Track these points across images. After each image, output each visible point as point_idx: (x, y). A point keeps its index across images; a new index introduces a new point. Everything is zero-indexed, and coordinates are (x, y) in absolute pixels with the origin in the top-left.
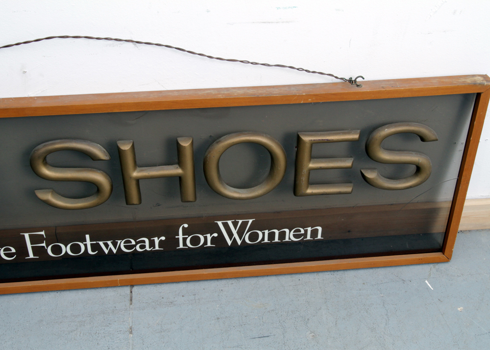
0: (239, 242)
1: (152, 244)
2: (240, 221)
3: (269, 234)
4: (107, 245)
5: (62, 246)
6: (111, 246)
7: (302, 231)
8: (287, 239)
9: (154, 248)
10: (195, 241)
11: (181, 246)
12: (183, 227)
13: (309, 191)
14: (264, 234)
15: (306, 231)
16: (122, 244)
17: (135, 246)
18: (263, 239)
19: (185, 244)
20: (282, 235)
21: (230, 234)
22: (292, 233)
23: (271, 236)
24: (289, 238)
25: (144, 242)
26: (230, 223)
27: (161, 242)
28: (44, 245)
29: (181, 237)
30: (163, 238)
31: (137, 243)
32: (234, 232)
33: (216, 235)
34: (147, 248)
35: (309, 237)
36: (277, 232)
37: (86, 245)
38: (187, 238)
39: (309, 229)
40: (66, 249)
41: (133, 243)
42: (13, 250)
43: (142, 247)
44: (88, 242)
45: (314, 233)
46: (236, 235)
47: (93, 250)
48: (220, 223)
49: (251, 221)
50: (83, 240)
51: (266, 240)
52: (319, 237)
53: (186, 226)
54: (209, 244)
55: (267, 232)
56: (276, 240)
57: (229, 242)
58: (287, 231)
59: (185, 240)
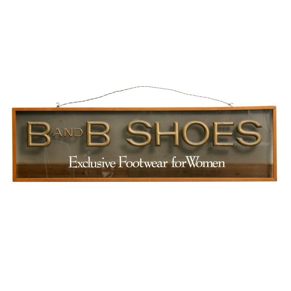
0: (194, 166)
1: (163, 165)
2: (194, 157)
3: (205, 163)
4: (147, 164)
5: (132, 163)
6: (148, 164)
7: (217, 163)
8: (212, 166)
9: (164, 166)
10: (178, 164)
11: (173, 166)
12: (174, 158)
13: (218, 144)
14: (203, 163)
15: (219, 163)
16: (152, 163)
17: (157, 165)
18: (203, 166)
19: (174, 165)
20: (210, 164)
21: (191, 163)
22: (213, 164)
23: (206, 164)
24: (213, 166)
25: (160, 163)
26: (191, 157)
27: (166, 164)
28: (125, 162)
29: (173, 162)
30: (167, 162)
31: (158, 164)
32: (192, 161)
33: (186, 162)
34: (161, 166)
35: (220, 166)
36: (208, 163)
37: (140, 163)
38: (175, 163)
39: (220, 162)
40: (133, 164)
41: (156, 163)
42: (115, 163)
43: (159, 165)
44: (141, 162)
45: (222, 164)
46: (193, 163)
47: (142, 166)
48: (187, 157)
49: (198, 157)
50: (139, 161)
51: (204, 166)
52: (224, 166)
53: (175, 157)
54: (183, 166)
55: (204, 162)
56: (208, 166)
57: (191, 166)
58: (211, 162)
59: (174, 163)
